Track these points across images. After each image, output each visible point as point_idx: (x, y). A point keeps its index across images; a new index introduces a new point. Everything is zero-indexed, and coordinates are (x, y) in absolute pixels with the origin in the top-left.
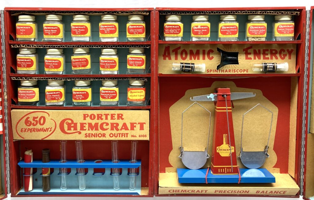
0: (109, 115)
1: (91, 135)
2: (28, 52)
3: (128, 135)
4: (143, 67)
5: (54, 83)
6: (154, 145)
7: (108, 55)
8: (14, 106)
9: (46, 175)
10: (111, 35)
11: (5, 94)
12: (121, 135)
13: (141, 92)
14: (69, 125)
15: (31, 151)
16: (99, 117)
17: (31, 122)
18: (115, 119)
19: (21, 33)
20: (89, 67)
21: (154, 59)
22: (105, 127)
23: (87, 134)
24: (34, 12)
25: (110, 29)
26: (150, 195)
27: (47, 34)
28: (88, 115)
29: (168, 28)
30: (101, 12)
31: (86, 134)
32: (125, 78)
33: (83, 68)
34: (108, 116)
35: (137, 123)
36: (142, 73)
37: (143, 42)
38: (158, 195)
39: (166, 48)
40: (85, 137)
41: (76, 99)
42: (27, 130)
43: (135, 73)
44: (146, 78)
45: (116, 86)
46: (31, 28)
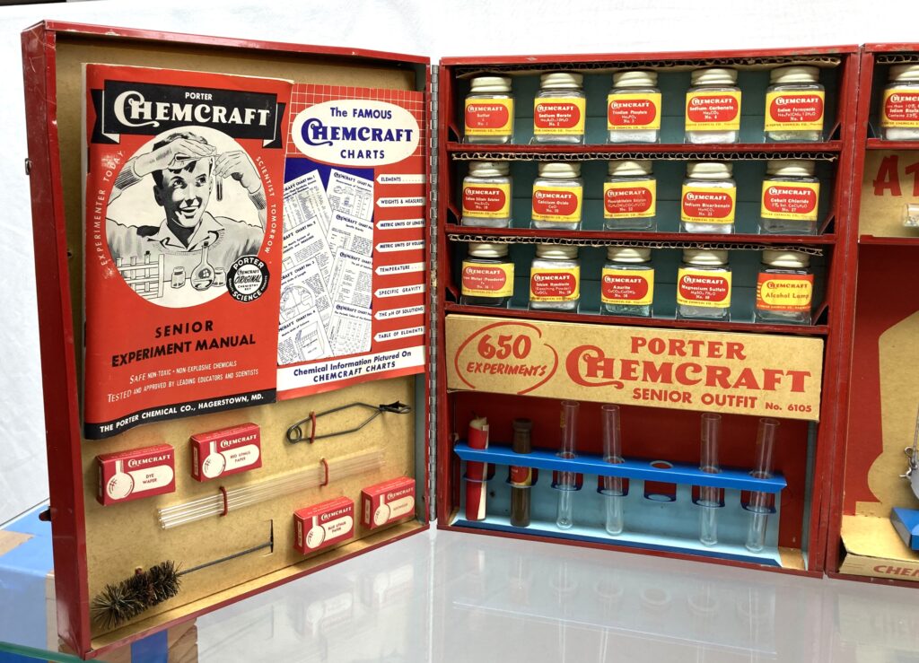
0: (702, 343)
1: (650, 393)
2: (493, 172)
3: (756, 402)
4: (812, 215)
5: (557, 253)
6: (834, 435)
7: (710, 180)
8: (452, 305)
9: (522, 485)
10: (722, 126)
11: (433, 275)
12: (735, 400)
13: (802, 286)
14: (591, 362)
15: (484, 420)
16: (676, 348)
17: (493, 349)
18: (719, 356)
19: (479, 124)
20: (651, 212)
21: (848, 193)
22: (689, 374)
23: (639, 389)
24: (515, 67)
25: (719, 108)
26: (815, 571)
27: (545, 125)
28: (644, 341)
29: (898, 104)
30: (696, 62)
31: (636, 391)
32: (756, 245)
33: (636, 215)
34: (701, 346)
35: (785, 372)
36: (809, 232)
37: (816, 144)
38: (836, 574)
39: (886, 160)
40: (634, 397)
41: (611, 296)
42: (482, 368)
43: (787, 232)
44: (818, 246)
45: (724, 266)
46: (505, 108)
